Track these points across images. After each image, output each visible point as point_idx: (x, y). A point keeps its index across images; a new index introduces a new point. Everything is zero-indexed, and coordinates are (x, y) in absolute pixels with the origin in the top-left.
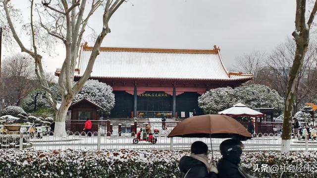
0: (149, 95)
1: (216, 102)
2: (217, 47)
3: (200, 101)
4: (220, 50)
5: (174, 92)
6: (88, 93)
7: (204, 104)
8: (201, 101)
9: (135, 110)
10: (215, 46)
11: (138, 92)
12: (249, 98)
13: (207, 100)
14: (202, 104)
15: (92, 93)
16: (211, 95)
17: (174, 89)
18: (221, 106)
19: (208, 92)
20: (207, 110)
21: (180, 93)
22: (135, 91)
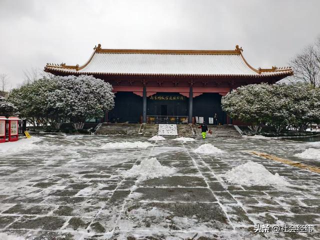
0: (163, 98)
1: (249, 102)
2: (240, 48)
3: (224, 102)
4: (242, 51)
5: (191, 93)
6: (70, 88)
7: (230, 105)
8: (226, 102)
9: (145, 114)
10: (237, 47)
11: (147, 93)
12: (297, 96)
13: (235, 100)
14: (226, 106)
15: (76, 89)
16: (239, 94)
17: (191, 90)
18: (257, 106)
19: (234, 91)
20: (235, 113)
21: (198, 95)
22: (145, 92)
